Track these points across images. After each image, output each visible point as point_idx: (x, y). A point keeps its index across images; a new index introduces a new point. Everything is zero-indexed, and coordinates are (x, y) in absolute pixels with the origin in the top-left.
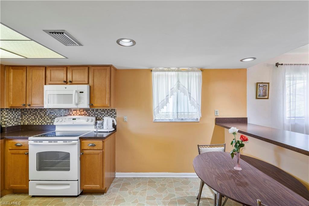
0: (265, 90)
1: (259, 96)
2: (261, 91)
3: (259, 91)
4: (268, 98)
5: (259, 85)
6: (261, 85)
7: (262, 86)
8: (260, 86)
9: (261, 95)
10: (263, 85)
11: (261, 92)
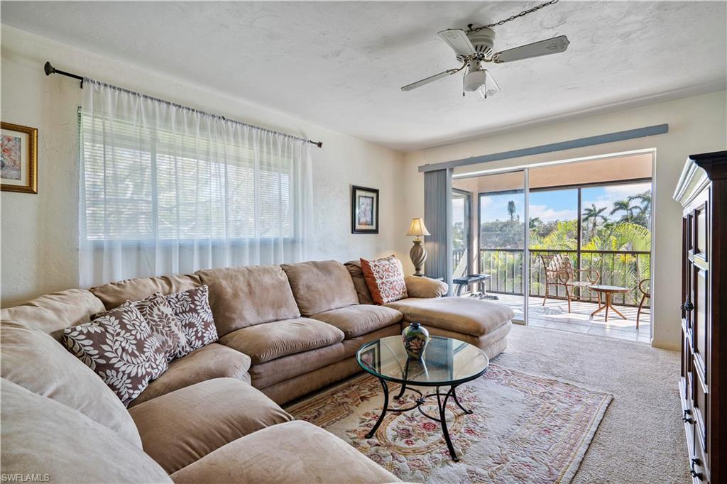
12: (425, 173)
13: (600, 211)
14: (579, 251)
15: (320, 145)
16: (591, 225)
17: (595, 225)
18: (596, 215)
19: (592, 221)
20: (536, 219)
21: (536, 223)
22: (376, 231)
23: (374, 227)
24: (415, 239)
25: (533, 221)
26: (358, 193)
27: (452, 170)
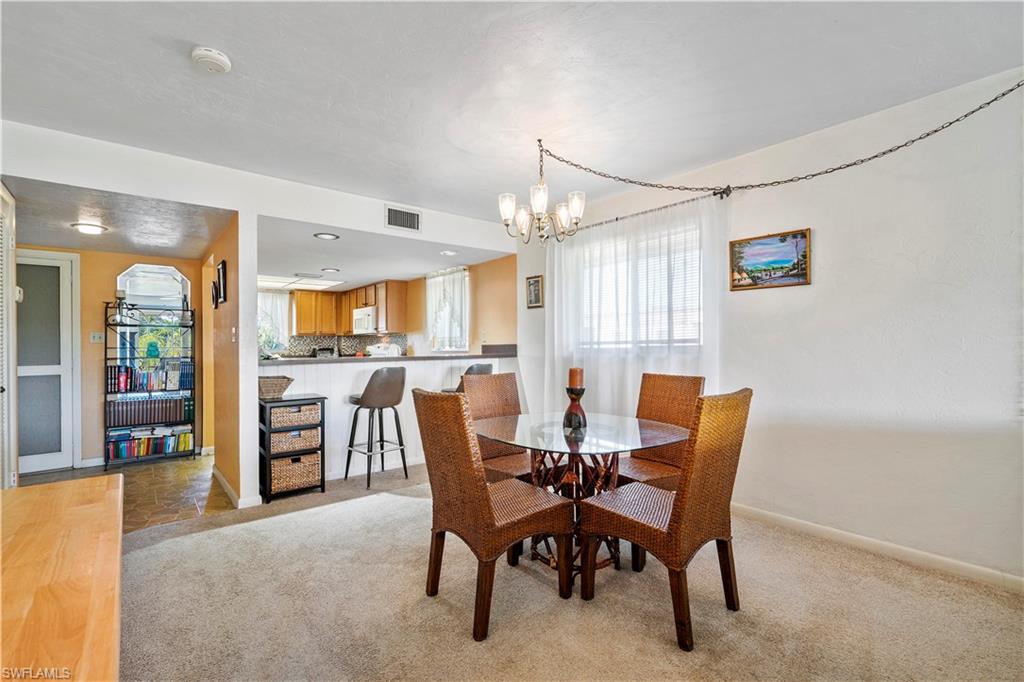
0: (537, 290)
1: (530, 304)
2: (533, 292)
3: (530, 295)
5: (530, 282)
7: (533, 284)
9: (533, 301)
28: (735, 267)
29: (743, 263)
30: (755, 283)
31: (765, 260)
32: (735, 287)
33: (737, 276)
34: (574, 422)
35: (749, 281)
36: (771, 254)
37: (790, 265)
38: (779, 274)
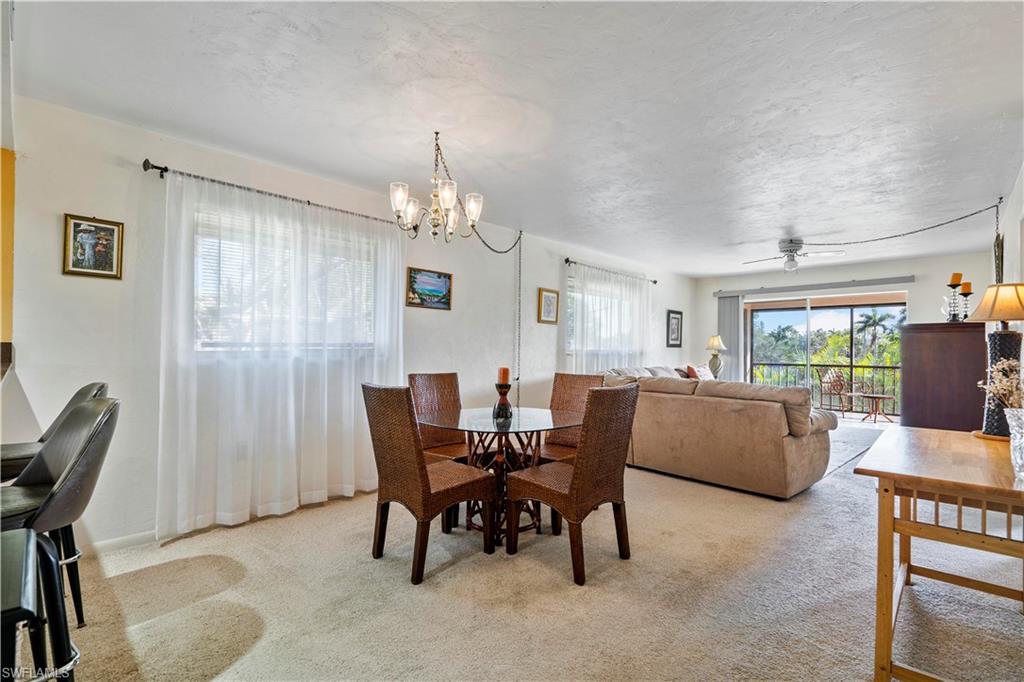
0: (105, 246)
1: (74, 266)
2: (87, 247)
3: (76, 249)
4: (117, 277)
5: (79, 225)
6: (84, 225)
7: (90, 231)
8: (82, 227)
9: (85, 263)
10: (93, 229)
11: (84, 250)
12: (719, 298)
13: (882, 319)
14: (851, 366)
15: (655, 282)
16: (869, 337)
17: (874, 337)
18: (875, 324)
19: (871, 332)
20: (788, 328)
21: (788, 334)
22: (679, 346)
23: (678, 343)
24: (713, 352)
25: (784, 330)
26: (672, 315)
27: (743, 297)
28: (411, 287)
29: (416, 286)
30: (422, 304)
31: (430, 288)
32: (410, 304)
33: (411, 295)
34: (503, 413)
35: (418, 301)
36: (433, 285)
37: (441, 295)
38: (436, 300)
